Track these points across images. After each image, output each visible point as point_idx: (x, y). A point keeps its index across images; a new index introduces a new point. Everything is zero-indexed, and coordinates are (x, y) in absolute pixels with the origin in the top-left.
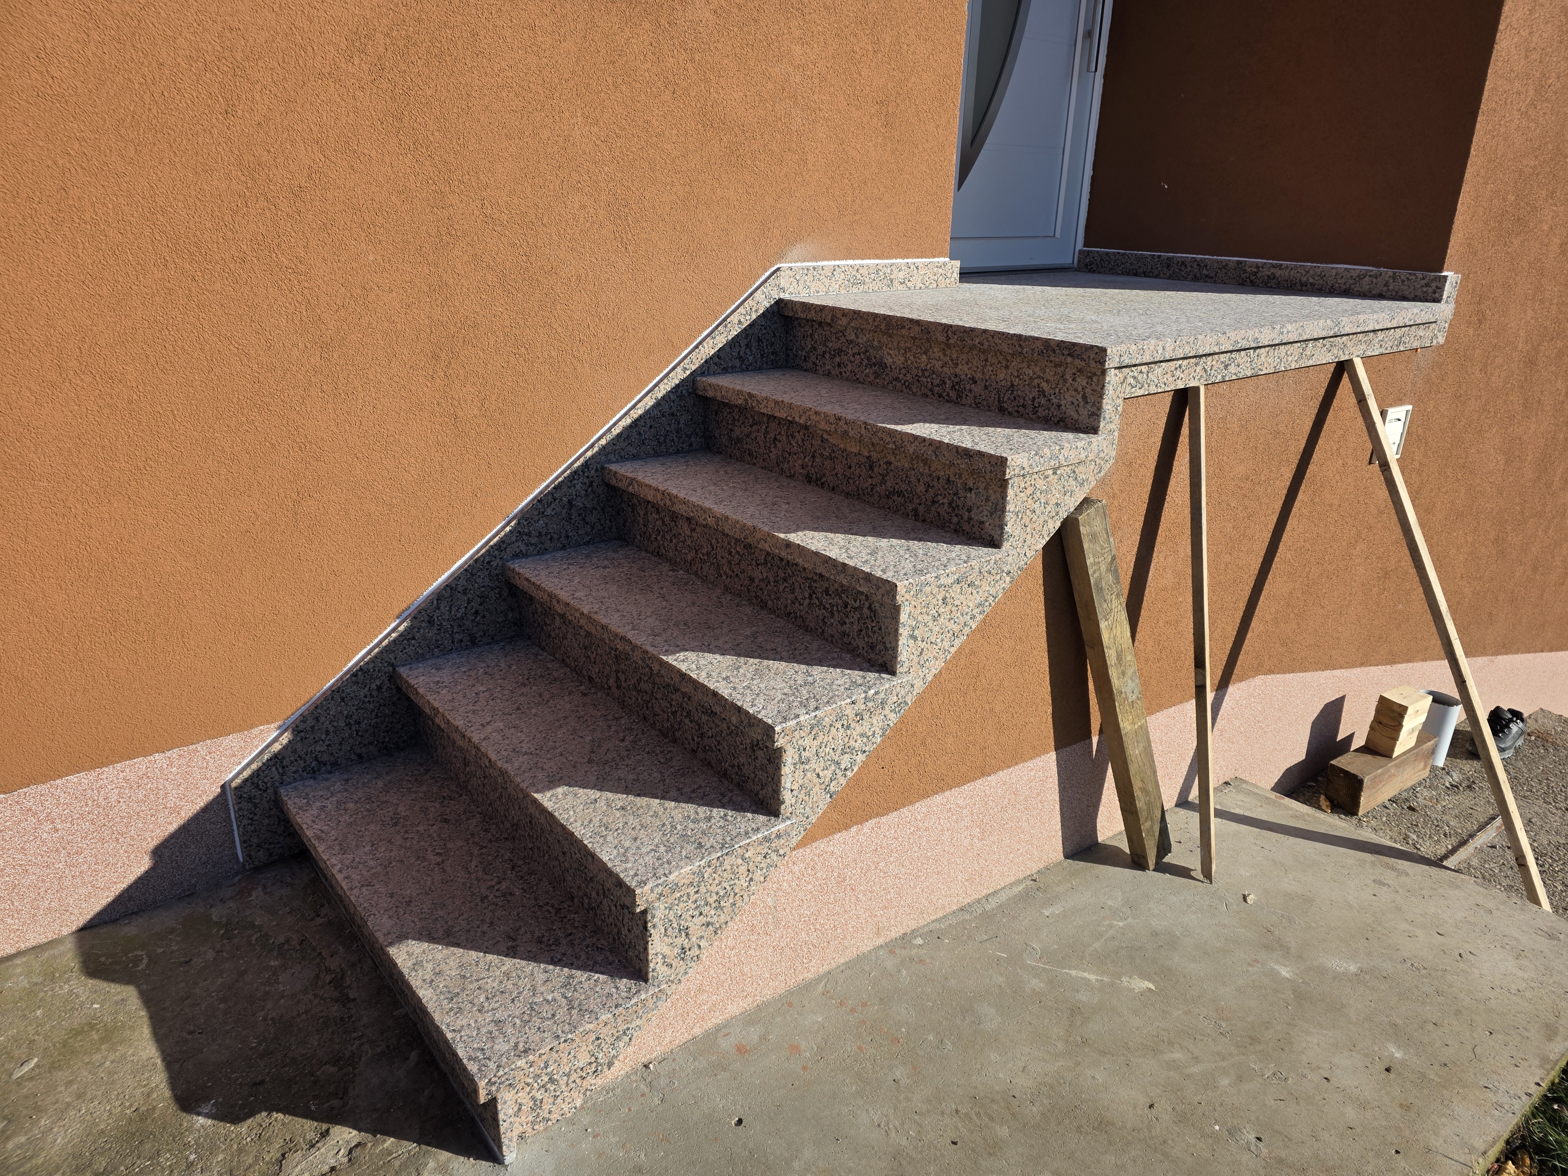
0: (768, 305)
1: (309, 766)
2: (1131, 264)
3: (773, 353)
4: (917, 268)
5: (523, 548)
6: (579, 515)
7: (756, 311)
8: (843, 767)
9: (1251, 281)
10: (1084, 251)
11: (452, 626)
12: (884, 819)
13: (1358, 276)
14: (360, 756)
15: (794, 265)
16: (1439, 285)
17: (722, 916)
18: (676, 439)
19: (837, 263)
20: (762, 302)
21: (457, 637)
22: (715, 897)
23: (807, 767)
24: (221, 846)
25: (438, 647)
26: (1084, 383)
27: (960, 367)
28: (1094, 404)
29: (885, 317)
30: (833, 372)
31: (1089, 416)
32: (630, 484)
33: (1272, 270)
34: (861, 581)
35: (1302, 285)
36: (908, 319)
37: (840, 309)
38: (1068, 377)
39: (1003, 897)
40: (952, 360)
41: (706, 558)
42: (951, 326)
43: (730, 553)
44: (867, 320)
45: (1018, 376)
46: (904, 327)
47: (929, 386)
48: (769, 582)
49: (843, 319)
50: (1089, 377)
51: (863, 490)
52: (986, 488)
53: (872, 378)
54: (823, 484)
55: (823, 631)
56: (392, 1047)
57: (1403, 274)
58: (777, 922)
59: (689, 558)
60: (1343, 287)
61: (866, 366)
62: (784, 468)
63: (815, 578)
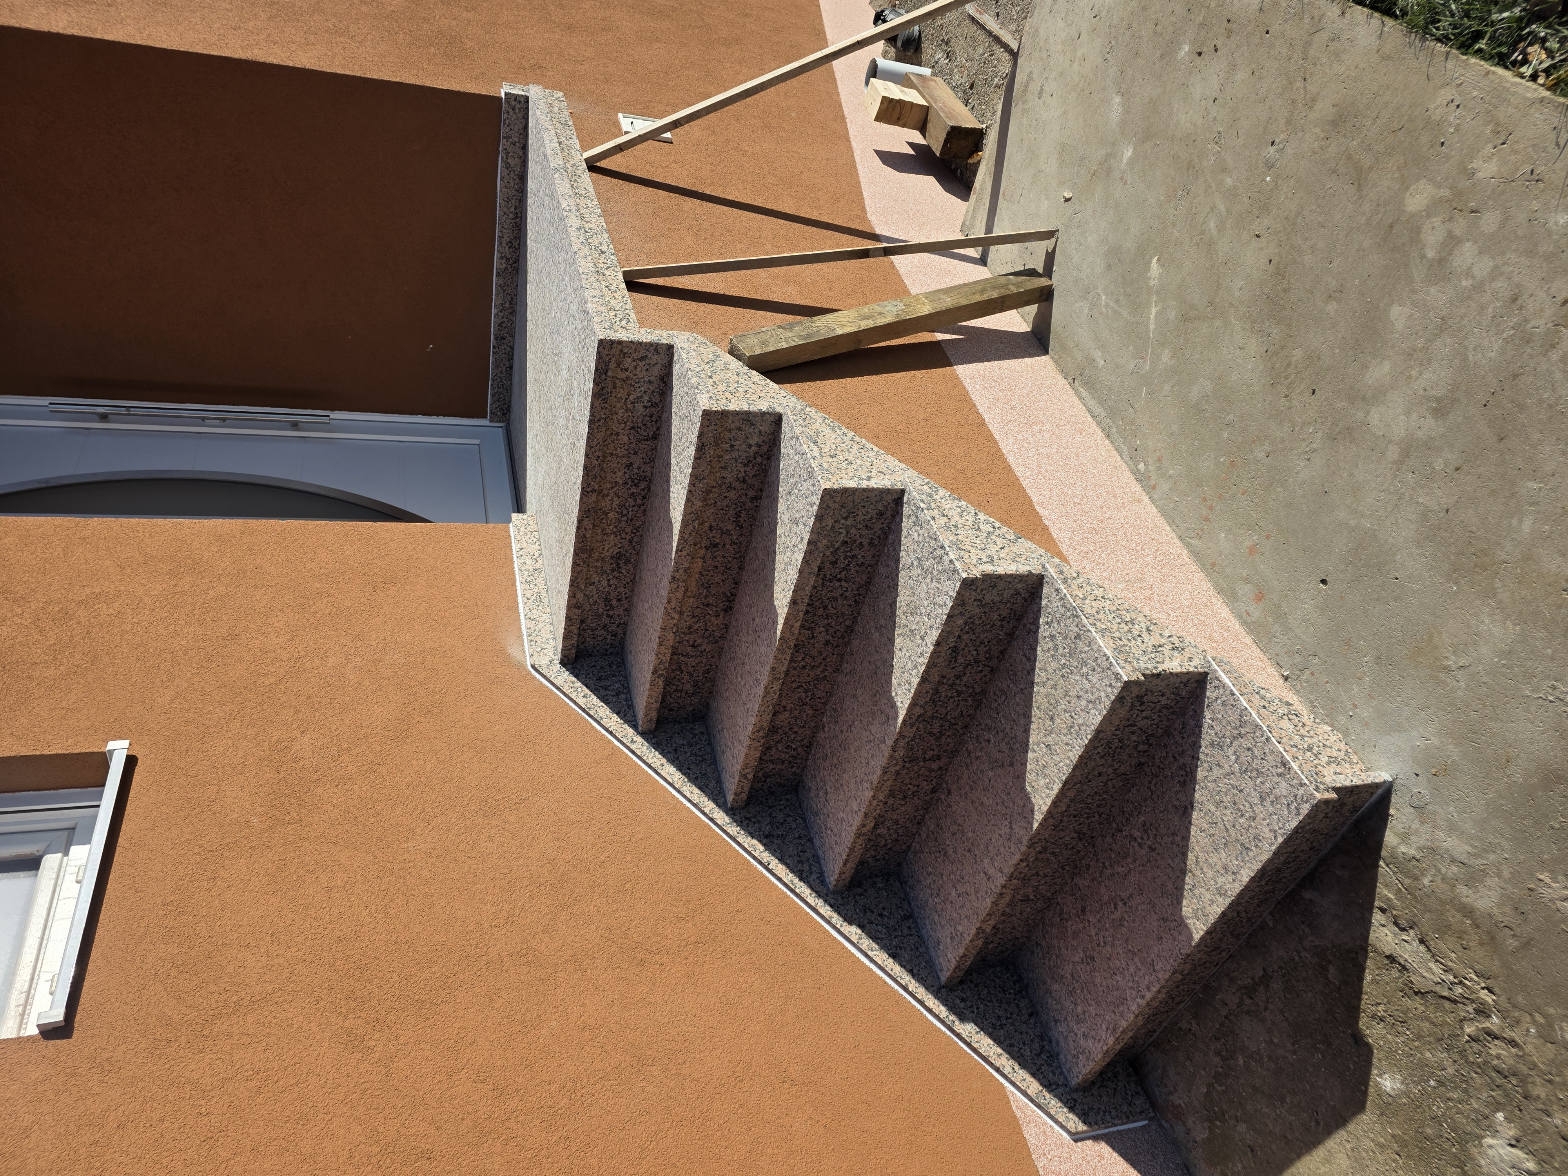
0: (567, 673)
1: (1046, 1061)
2: (501, 373)
3: (611, 667)
4: (521, 549)
5: (814, 876)
6: (778, 828)
7: (573, 683)
8: (992, 530)
9: (515, 263)
10: (491, 417)
11: (896, 937)
12: (1035, 500)
13: (507, 168)
14: (1031, 1015)
15: (527, 654)
16: (513, 98)
17: (1140, 619)
18: (698, 747)
19: (522, 617)
20: (565, 678)
21: (906, 931)
22: (1123, 625)
23: (995, 557)
24: (1135, 1142)
25: (917, 948)
26: (630, 360)
27: (618, 480)
28: (647, 350)
29: (576, 554)
30: (626, 606)
31: (658, 353)
32: (746, 778)
33: (504, 244)
34: (823, 524)
35: (516, 217)
36: (577, 531)
37: (569, 601)
38: (624, 375)
39: (1092, 403)
40: (612, 488)
41: (809, 694)
42: (583, 488)
43: (804, 667)
44: (578, 572)
45: (625, 423)
46: (584, 535)
47: (635, 509)
48: (828, 624)
49: (578, 596)
50: (624, 356)
51: (736, 553)
52: (730, 431)
53: (630, 566)
54: (732, 595)
55: (869, 566)
56: (1303, 919)
57: (504, 130)
58: (1139, 580)
59: (810, 712)
60: (517, 181)
61: (620, 573)
62: (719, 635)
63: (822, 576)
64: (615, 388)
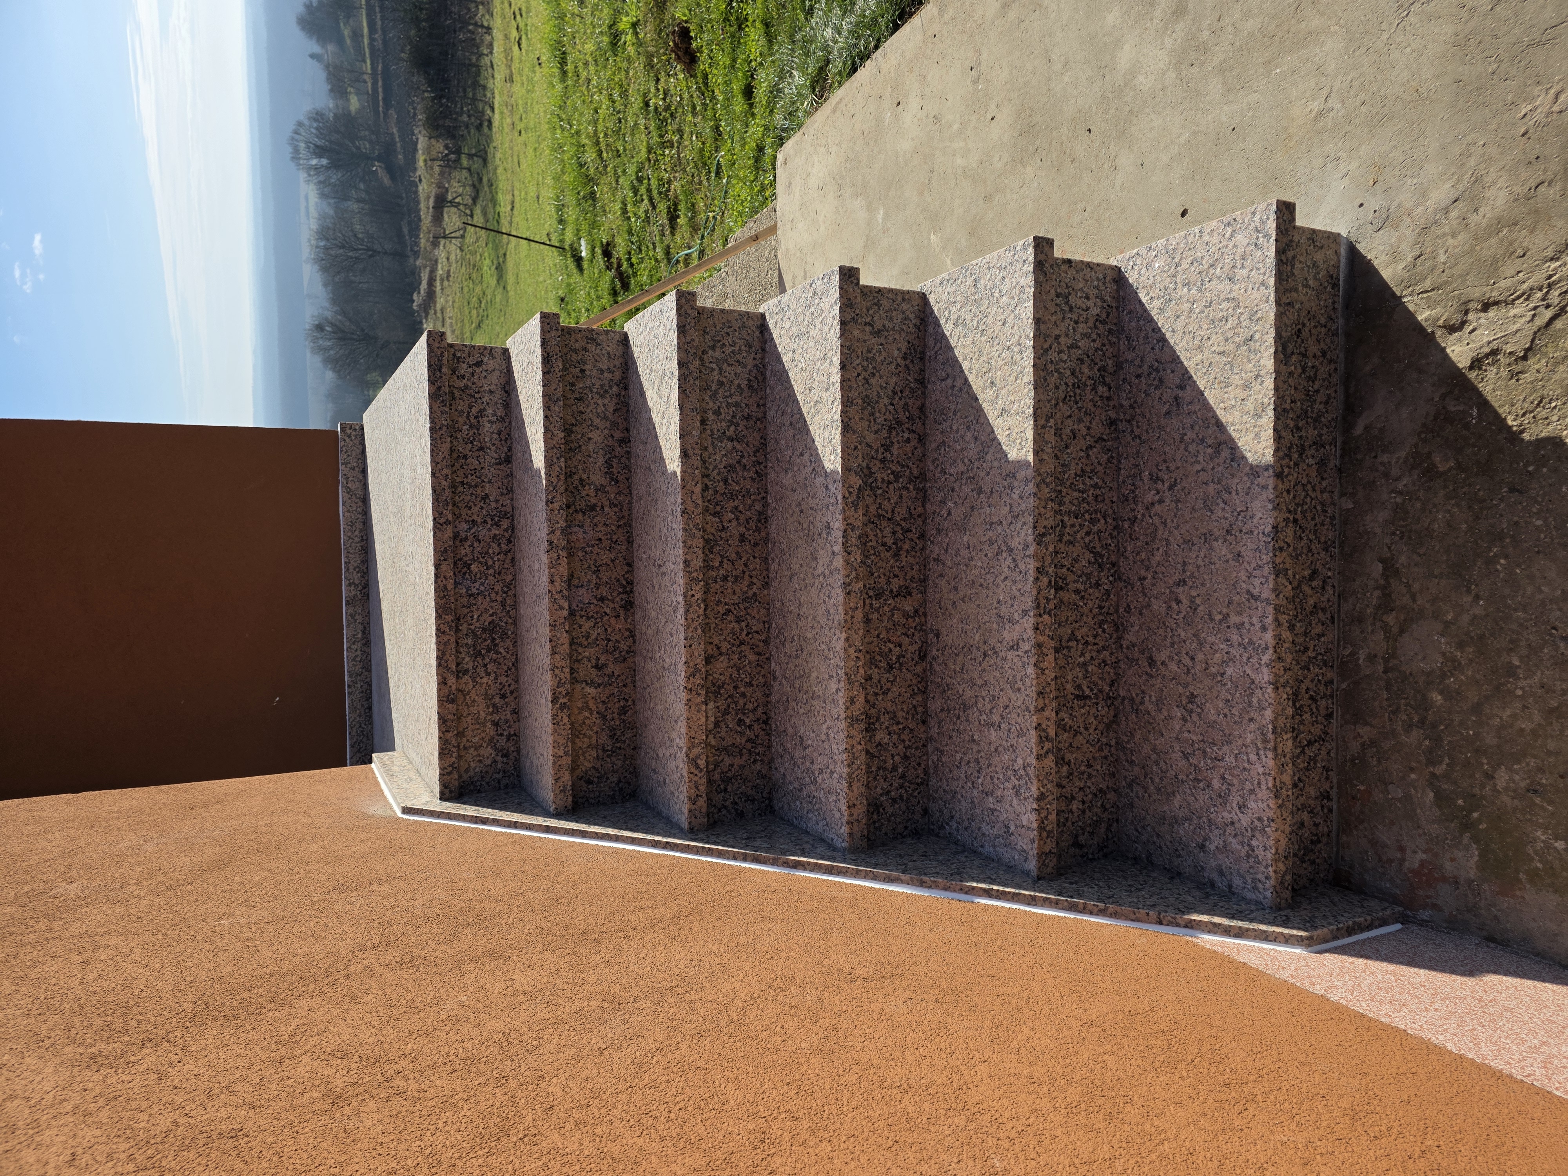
0: (450, 804)
2: (360, 717)
7: (459, 807)
13: (348, 494)
16: (349, 427)
20: (447, 806)
26: (465, 366)
27: (475, 517)
28: (482, 354)
29: (439, 617)
30: (513, 705)
31: (494, 358)
35: (362, 540)
36: (436, 582)
38: (461, 384)
40: (470, 529)
41: (743, 624)
42: (435, 519)
43: (726, 578)
45: (472, 442)
46: (445, 586)
47: (501, 557)
48: (736, 508)
49: (450, 683)
50: (458, 362)
51: (619, 519)
52: (576, 351)
53: (508, 641)
54: (628, 583)
55: (757, 420)
57: (341, 457)
59: (753, 657)
60: (360, 504)
61: (497, 653)
62: (625, 648)
64: (454, 399)
